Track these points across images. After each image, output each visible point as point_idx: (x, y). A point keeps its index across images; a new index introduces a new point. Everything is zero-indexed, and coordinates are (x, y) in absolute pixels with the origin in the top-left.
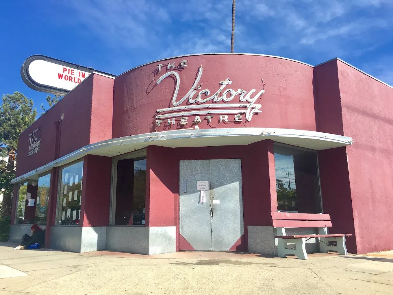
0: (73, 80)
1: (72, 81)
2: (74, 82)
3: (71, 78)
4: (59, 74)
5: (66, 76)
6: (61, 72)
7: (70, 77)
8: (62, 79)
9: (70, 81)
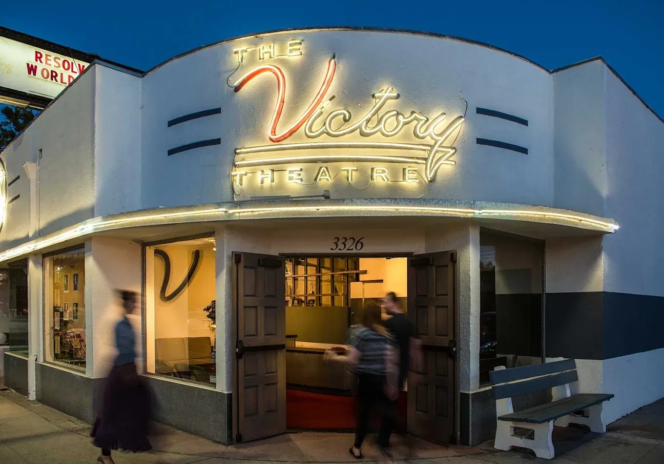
0: (58, 78)
1: (56, 81)
2: (62, 81)
3: (54, 74)
4: (28, 65)
5: (43, 70)
6: (33, 62)
7: (52, 72)
8: (35, 74)
9: (52, 79)
